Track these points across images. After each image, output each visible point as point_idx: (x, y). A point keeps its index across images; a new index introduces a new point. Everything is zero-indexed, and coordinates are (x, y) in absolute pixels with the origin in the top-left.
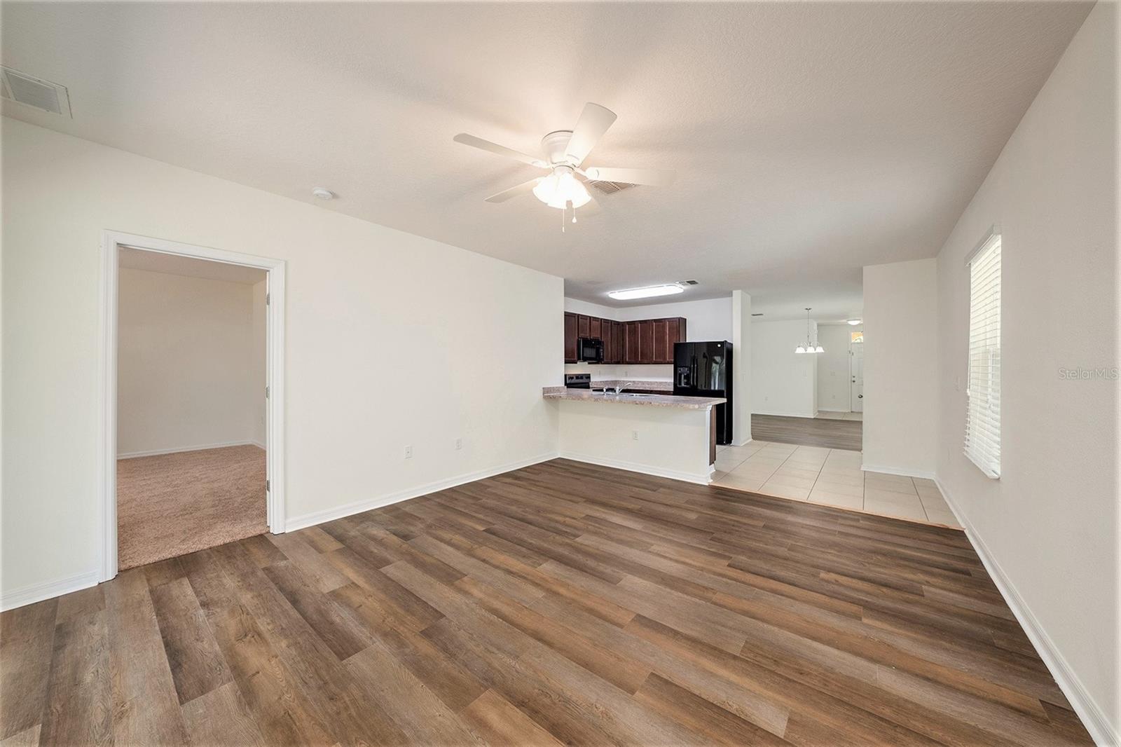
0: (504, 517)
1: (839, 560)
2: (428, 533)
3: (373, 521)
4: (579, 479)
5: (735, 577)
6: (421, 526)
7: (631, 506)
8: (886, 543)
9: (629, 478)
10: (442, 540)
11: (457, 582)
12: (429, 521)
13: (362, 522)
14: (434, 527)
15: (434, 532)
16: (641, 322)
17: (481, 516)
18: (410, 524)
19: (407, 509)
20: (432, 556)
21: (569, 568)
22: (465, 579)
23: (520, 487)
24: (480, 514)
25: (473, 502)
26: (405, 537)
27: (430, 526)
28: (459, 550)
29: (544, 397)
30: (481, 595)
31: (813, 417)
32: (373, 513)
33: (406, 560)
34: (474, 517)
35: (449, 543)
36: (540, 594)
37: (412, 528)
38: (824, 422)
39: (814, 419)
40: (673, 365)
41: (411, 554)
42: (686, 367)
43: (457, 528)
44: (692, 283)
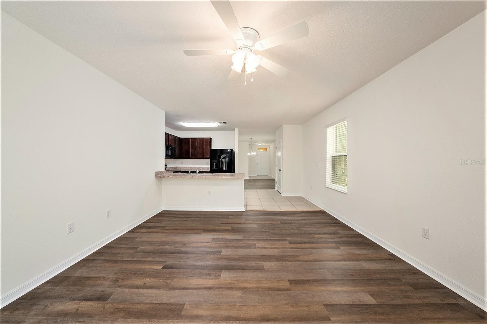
0: (166, 254)
1: (311, 229)
2: (119, 286)
3: (48, 298)
4: (187, 220)
5: (296, 247)
6: (108, 283)
7: (227, 228)
8: (315, 219)
9: (211, 214)
10: (138, 287)
11: (183, 313)
12: (111, 277)
13: (33, 305)
14: (120, 280)
15: (121, 284)
16: (192, 138)
17: (150, 259)
18: (94, 286)
19: (78, 273)
20: (142, 303)
21: (236, 271)
22: (185, 307)
23: (157, 233)
24: (148, 258)
25: (134, 251)
26: (102, 298)
27: (116, 281)
28: (159, 289)
29: (156, 177)
30: (209, 313)
31: (248, 178)
32: (40, 291)
33: (122, 317)
34: (146, 261)
35: (145, 287)
36: (239, 293)
37: (102, 289)
38: (253, 180)
39: (249, 179)
40: (210, 159)
41: (121, 310)
42: (216, 160)
43: (142, 274)
44: (225, 123)
